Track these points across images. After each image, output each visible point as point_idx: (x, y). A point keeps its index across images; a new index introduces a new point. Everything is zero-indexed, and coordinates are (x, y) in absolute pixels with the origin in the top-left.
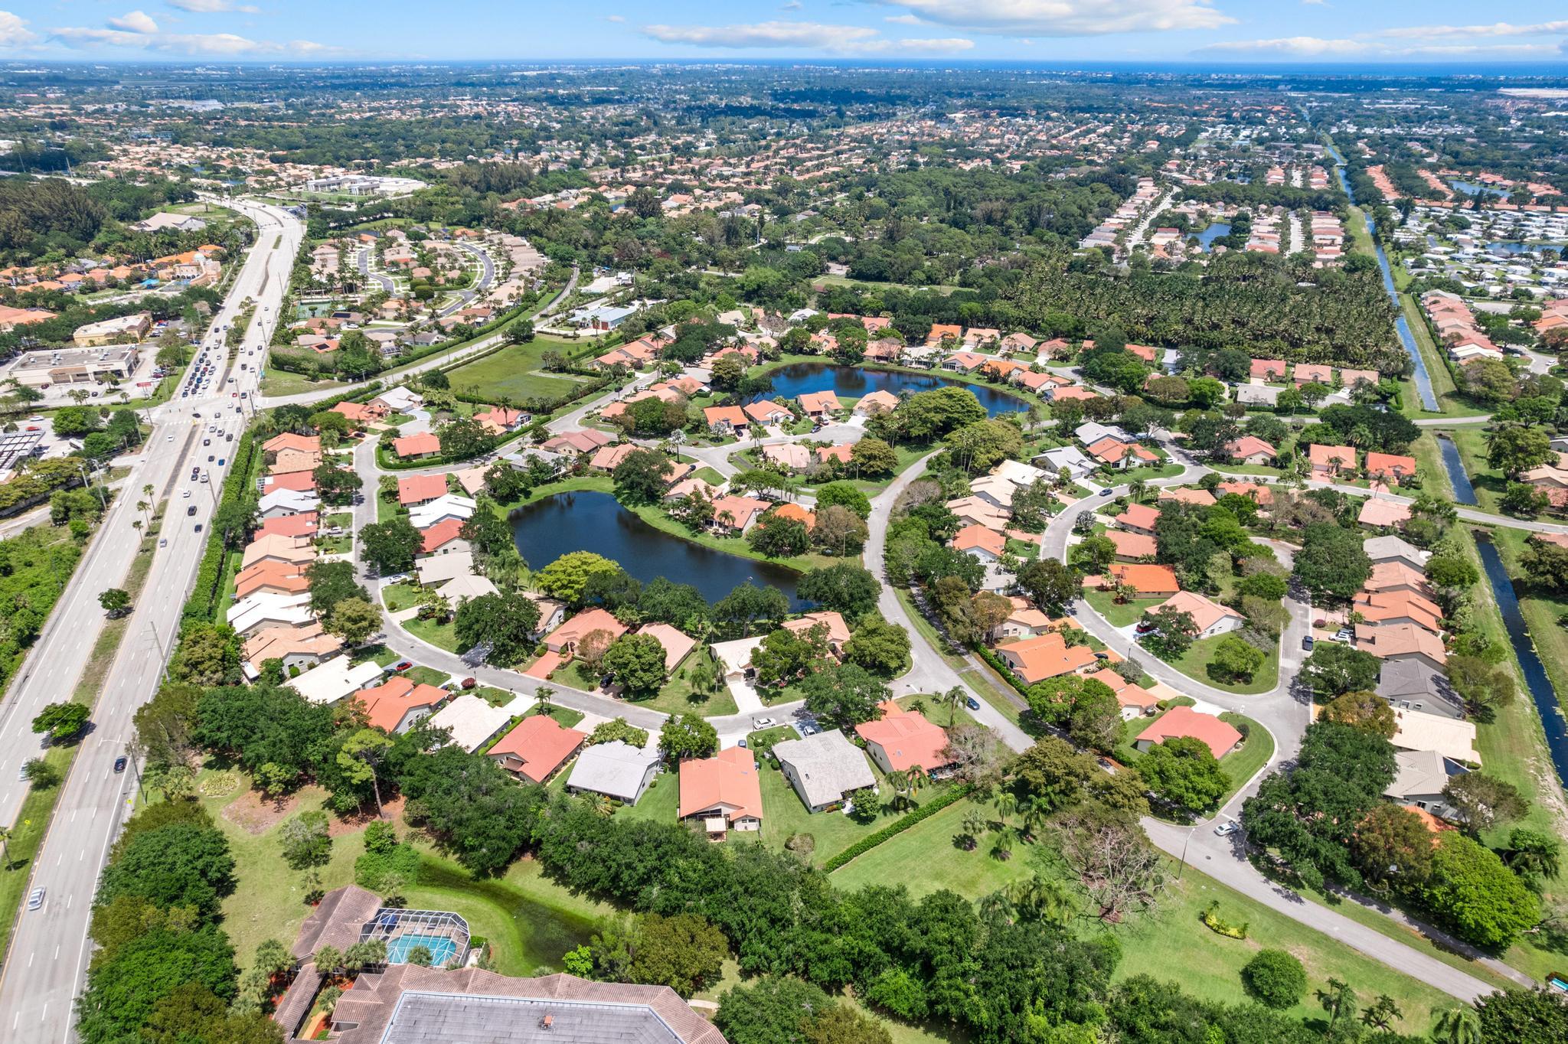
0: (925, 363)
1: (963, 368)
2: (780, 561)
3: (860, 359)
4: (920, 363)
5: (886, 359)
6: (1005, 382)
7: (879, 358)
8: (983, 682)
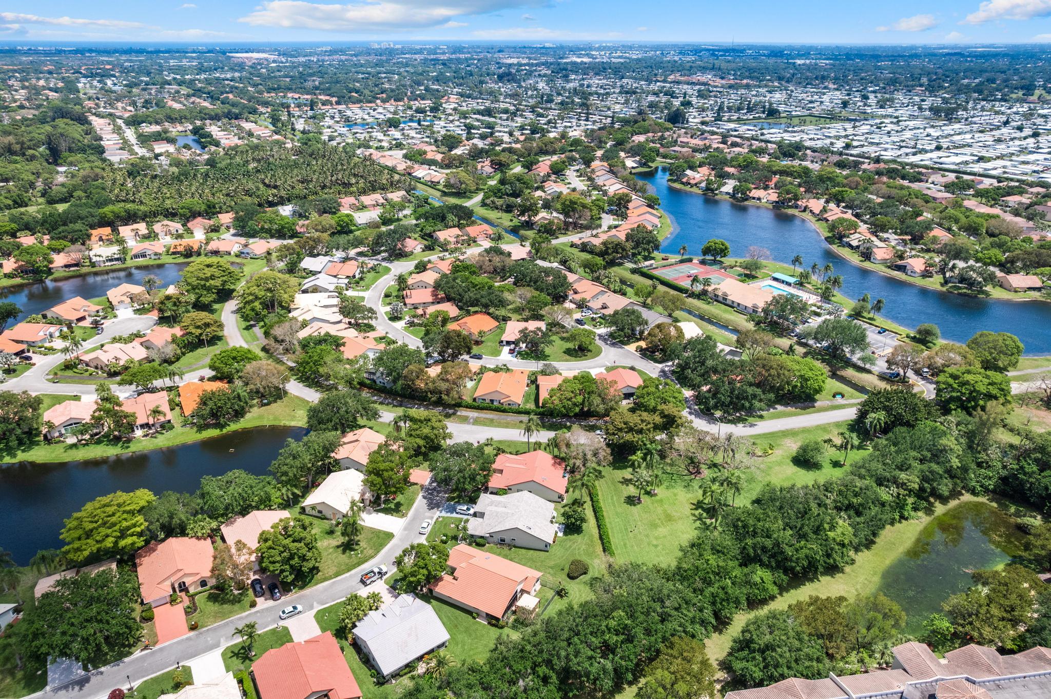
0: (117, 259)
1: (156, 254)
2: (233, 427)
3: (49, 272)
4: (111, 260)
5: (76, 265)
6: (199, 254)
7: (66, 266)
8: (492, 420)
